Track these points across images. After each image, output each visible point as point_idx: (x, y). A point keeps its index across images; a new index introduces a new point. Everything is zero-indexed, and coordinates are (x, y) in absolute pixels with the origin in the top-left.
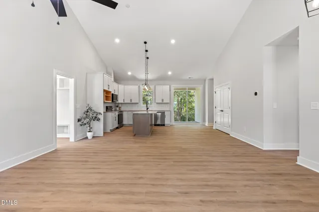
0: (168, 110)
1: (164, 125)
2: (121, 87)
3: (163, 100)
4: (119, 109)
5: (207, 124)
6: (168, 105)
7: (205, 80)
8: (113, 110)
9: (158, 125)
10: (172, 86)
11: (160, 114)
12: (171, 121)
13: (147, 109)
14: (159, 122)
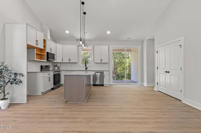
0: (107, 70)
1: (103, 85)
2: (59, 46)
3: (101, 60)
4: (58, 68)
5: (145, 84)
6: (107, 65)
7: (143, 41)
8: (50, 69)
9: (97, 85)
10: (111, 46)
11: (99, 74)
12: (110, 81)
13: (86, 68)
14: (98, 82)
